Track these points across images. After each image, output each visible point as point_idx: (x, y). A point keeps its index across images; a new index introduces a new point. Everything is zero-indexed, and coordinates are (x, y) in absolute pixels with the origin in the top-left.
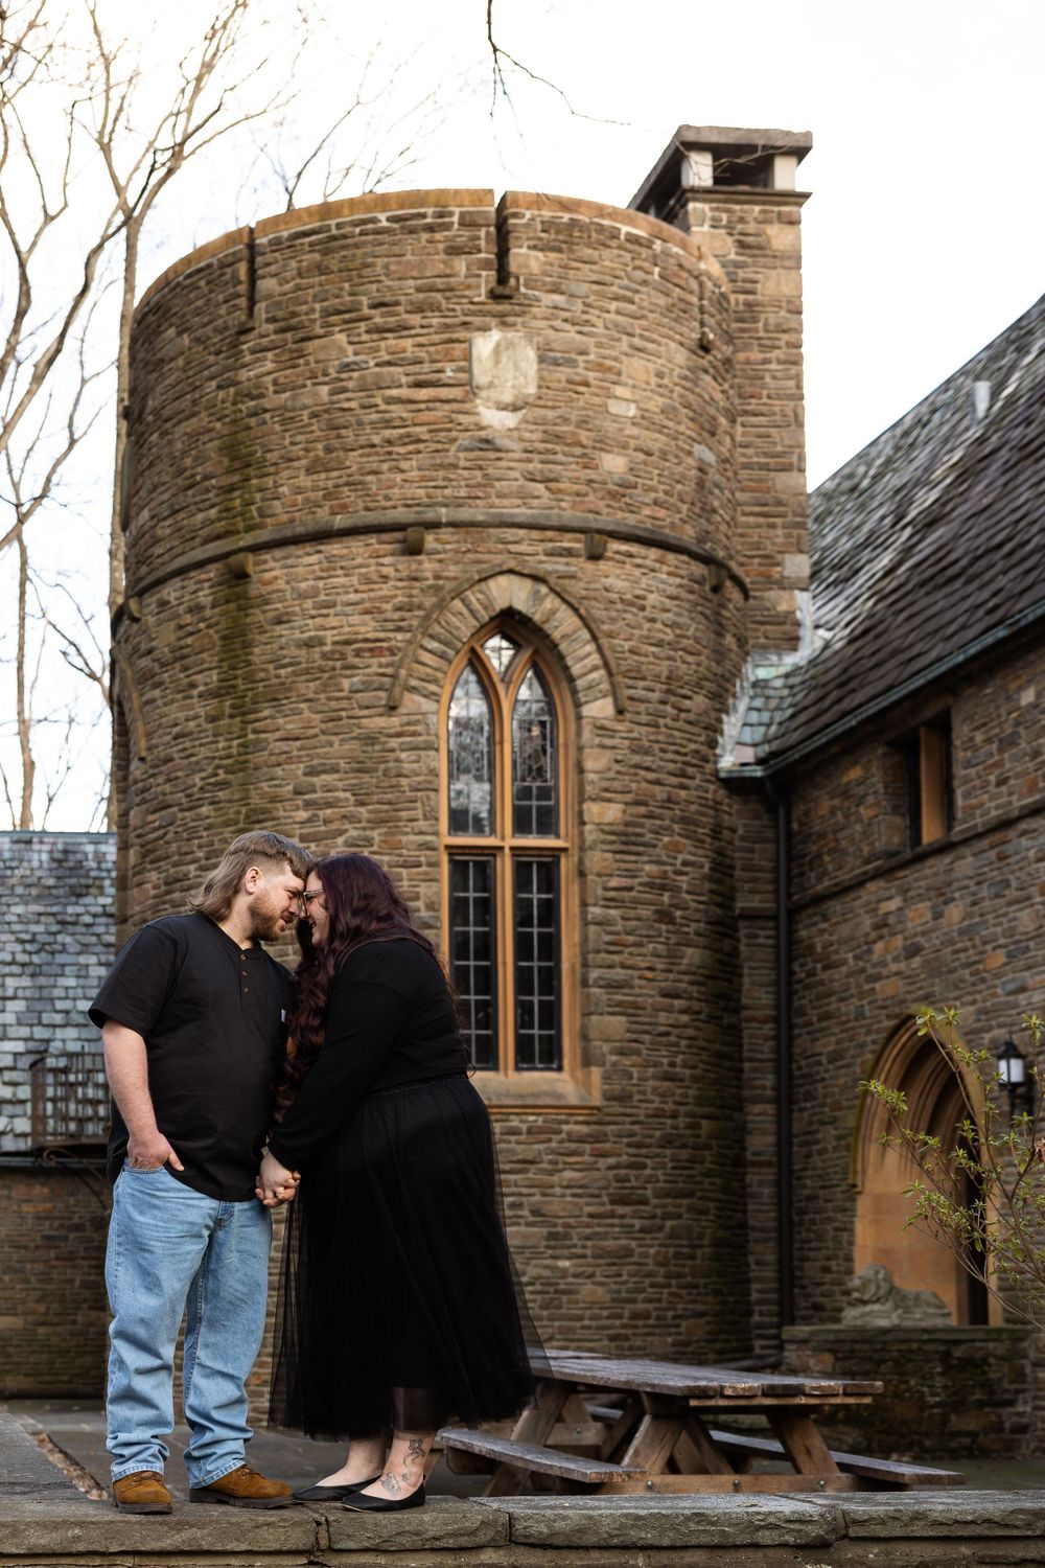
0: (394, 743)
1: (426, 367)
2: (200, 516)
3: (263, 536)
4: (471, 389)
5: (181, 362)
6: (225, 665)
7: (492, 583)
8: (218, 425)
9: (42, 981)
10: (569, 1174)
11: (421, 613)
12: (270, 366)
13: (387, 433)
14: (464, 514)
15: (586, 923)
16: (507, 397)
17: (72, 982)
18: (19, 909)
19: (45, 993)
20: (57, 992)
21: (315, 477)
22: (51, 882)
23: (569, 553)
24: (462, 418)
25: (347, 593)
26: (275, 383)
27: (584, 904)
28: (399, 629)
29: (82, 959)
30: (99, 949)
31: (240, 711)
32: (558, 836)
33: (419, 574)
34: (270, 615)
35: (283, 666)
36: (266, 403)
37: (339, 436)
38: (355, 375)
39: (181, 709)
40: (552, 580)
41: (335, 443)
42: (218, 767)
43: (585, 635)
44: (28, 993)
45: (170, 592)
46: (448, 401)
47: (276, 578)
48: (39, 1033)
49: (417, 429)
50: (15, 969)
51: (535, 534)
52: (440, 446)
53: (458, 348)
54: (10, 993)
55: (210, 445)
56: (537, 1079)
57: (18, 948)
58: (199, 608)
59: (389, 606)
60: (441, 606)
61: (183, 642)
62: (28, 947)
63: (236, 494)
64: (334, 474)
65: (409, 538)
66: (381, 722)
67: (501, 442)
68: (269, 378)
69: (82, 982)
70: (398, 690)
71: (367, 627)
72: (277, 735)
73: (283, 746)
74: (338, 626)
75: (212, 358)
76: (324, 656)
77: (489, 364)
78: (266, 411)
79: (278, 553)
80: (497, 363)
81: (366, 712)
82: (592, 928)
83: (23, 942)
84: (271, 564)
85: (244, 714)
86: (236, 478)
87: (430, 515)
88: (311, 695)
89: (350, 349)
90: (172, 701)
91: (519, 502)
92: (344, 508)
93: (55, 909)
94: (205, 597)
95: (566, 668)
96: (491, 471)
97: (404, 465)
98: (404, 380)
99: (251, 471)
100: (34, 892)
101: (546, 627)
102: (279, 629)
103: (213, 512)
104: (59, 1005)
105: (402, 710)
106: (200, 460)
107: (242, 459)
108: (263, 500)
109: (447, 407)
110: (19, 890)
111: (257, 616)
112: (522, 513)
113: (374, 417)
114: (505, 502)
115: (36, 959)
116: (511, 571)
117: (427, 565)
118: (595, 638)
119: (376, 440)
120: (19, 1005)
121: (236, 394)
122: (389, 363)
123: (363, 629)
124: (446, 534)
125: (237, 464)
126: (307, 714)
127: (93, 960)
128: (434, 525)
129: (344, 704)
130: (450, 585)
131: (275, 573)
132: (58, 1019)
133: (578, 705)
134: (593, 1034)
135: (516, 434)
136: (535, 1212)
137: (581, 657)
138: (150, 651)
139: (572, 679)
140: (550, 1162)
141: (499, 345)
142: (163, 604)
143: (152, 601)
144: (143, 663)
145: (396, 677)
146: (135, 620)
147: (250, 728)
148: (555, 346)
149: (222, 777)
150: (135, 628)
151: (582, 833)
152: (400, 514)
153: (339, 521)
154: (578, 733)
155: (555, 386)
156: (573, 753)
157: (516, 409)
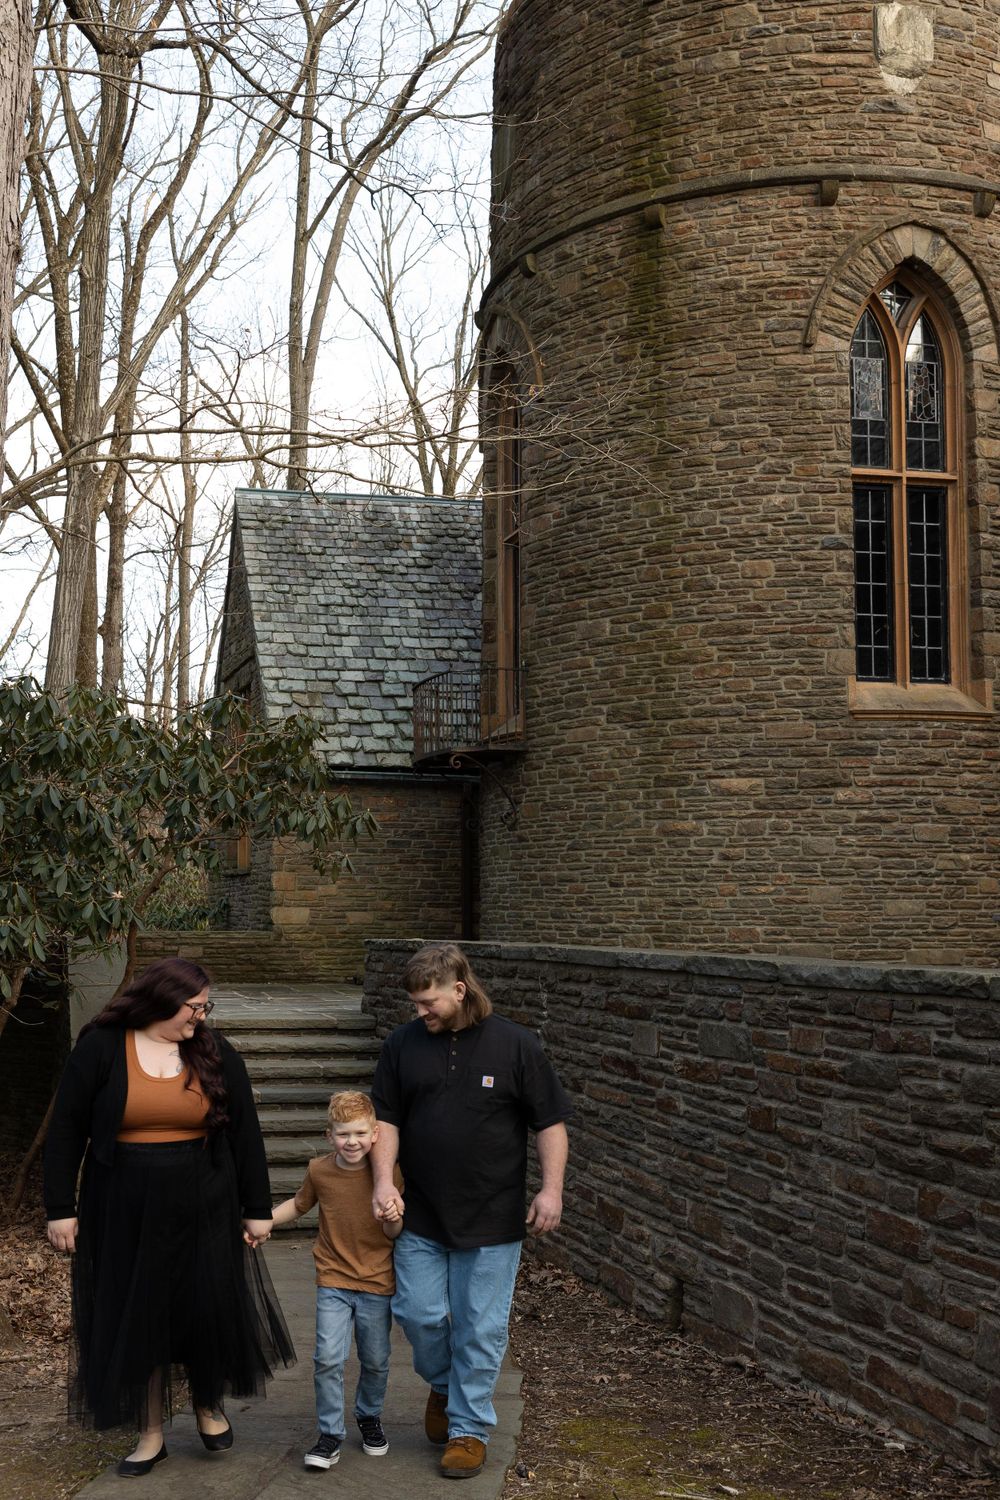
0: (809, 378)
1: (834, 34)
2: (604, 176)
3: (678, 188)
4: (877, 54)
5: (580, 36)
6: (636, 309)
7: (897, 234)
8: (624, 91)
9: (370, 621)
10: (967, 776)
11: (833, 259)
12: (680, 34)
13: (798, 94)
14: (871, 169)
15: (976, 547)
16: (907, 64)
17: (396, 622)
18: (343, 560)
20: (384, 631)
21: (727, 135)
22: (366, 537)
23: (962, 210)
24: (867, 82)
25: (762, 240)
26: (685, 49)
27: (975, 531)
28: (813, 274)
29: (402, 602)
30: (414, 594)
31: (653, 351)
32: (944, 470)
33: (830, 223)
34: (684, 262)
35: (699, 309)
36: (676, 68)
37: (751, 97)
38: (766, 40)
39: (587, 352)
40: (950, 233)
41: (748, 103)
42: (630, 403)
43: (976, 285)
44: (360, 631)
45: (572, 246)
46: (854, 66)
47: (690, 227)
48: (375, 664)
49: (826, 91)
50: (345, 610)
51: (933, 191)
52: (847, 107)
53: (864, 19)
54: (344, 630)
55: (615, 110)
56: (928, 692)
57: (346, 592)
58: (607, 258)
59: (803, 253)
60: (853, 252)
61: (588, 291)
62: (354, 591)
63: (644, 153)
64: (747, 132)
65: (822, 190)
66: (796, 359)
67: (903, 105)
68: (679, 45)
69: (405, 622)
70: (814, 329)
71: (782, 272)
72: (693, 372)
73: (700, 382)
74: (749, 272)
75: (616, 29)
76: (740, 298)
77: (893, 32)
78: (677, 75)
79: (691, 204)
80: (899, 32)
81: (782, 350)
82: (984, 553)
83: (350, 587)
84: (686, 215)
85: (656, 353)
86: (644, 138)
87: (841, 169)
88: (728, 335)
89: (761, 17)
90: (576, 345)
91: (917, 161)
92: (757, 164)
93: (373, 560)
94: (613, 248)
95: (960, 314)
96: (892, 131)
97: (813, 124)
98: (813, 45)
99: (660, 131)
100: (353, 545)
101: (943, 276)
102: (692, 275)
103: (619, 171)
104: (389, 642)
105: (815, 348)
106: (604, 123)
107: (650, 121)
108: (673, 157)
109: (853, 71)
110: (341, 543)
111: (670, 262)
112: (920, 171)
113: (785, 79)
114: (905, 161)
115: (362, 602)
116: (915, 223)
117: (838, 215)
118: (984, 288)
119: (787, 100)
120: (353, 641)
121: (644, 61)
122: (799, 30)
123: (777, 274)
124: (856, 187)
125: (644, 126)
126: (723, 352)
127: (411, 604)
128: (846, 178)
129: (760, 342)
130: (858, 235)
131: (687, 224)
133: (967, 349)
134: (986, 649)
135: (913, 98)
136: (942, 810)
137: (973, 307)
138: (548, 302)
139: (962, 325)
140: (953, 765)
141: (900, 15)
142: (564, 257)
143: (550, 256)
144: (539, 313)
145: (810, 317)
146: (529, 275)
147: (663, 365)
148: (947, 20)
149: (633, 411)
150: (527, 283)
151: (972, 469)
152: (811, 168)
153: (753, 175)
154: (969, 374)
155: (946, 56)
156: (961, 393)
157: (912, 74)
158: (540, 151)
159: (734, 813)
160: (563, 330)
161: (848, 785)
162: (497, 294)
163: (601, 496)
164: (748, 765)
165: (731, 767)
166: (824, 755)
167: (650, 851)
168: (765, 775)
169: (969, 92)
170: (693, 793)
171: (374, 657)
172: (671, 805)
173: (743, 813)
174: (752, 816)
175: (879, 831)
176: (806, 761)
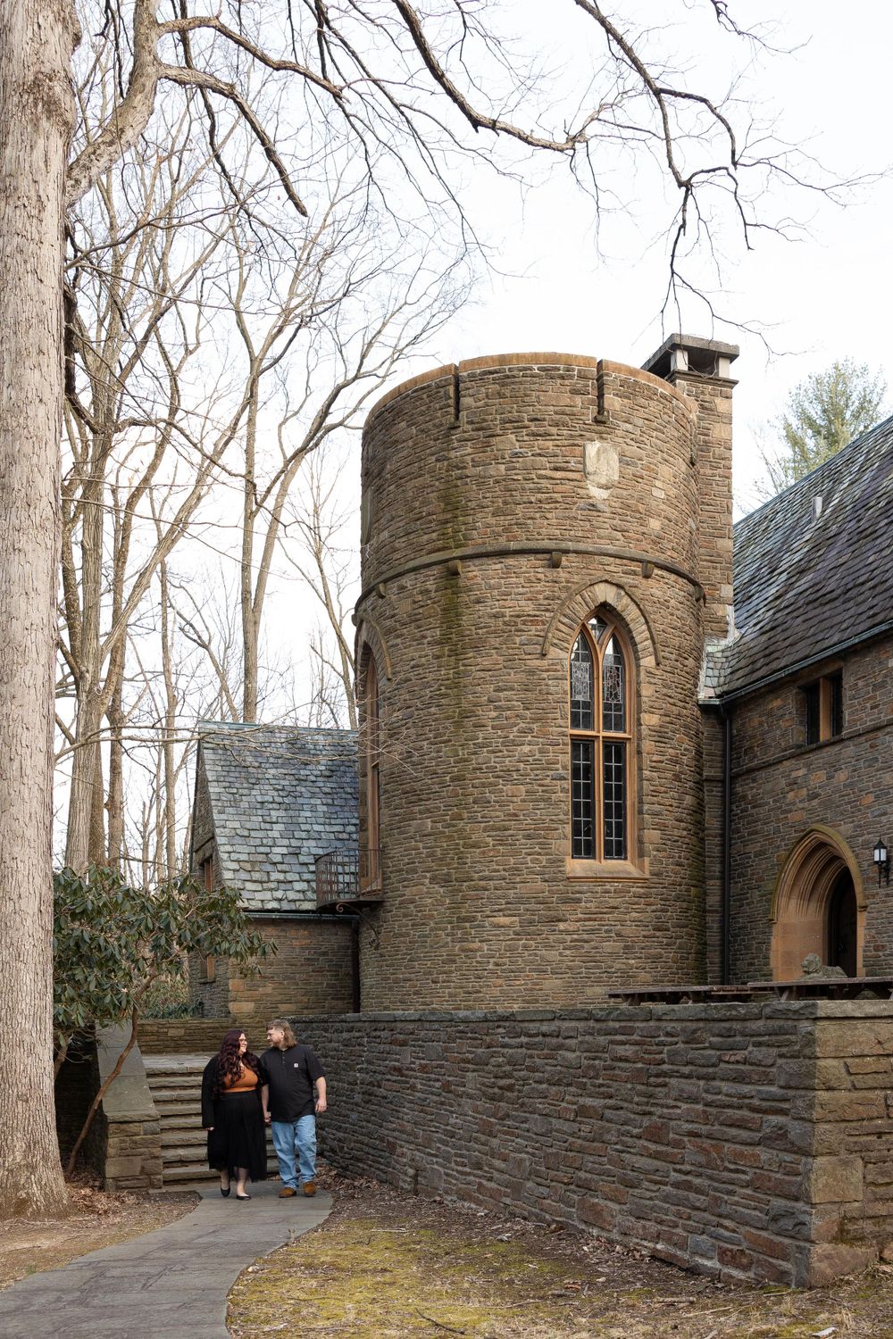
0: (545, 675)
1: (560, 459)
2: (426, 537)
3: (468, 551)
4: (585, 474)
5: (410, 443)
6: (444, 625)
7: (596, 586)
8: (437, 483)
9: (291, 813)
10: (634, 914)
11: (559, 602)
12: (470, 450)
13: (539, 496)
14: (581, 546)
15: (641, 779)
16: (603, 481)
17: (309, 814)
18: (273, 771)
19: (294, 820)
20: (301, 820)
21: (498, 518)
23: (635, 573)
24: (579, 491)
25: (518, 587)
26: (473, 460)
27: (640, 769)
28: (547, 610)
29: (312, 801)
30: (321, 795)
31: (454, 653)
32: (625, 731)
33: (558, 579)
34: (473, 598)
35: (481, 628)
36: (467, 472)
37: (512, 495)
38: (520, 460)
39: (416, 651)
40: (627, 588)
41: (509, 499)
42: (441, 685)
43: (642, 620)
44: (285, 820)
45: (407, 581)
46: (572, 480)
47: (476, 576)
48: (294, 843)
49: (555, 495)
50: (275, 806)
51: (618, 561)
52: (568, 506)
53: (578, 450)
54: (274, 820)
55: (431, 495)
56: (614, 865)
57: (275, 793)
58: (428, 591)
59: (541, 597)
60: (570, 598)
61: (416, 611)
62: (281, 793)
63: (449, 525)
64: (509, 517)
65: (553, 558)
66: (537, 663)
67: (601, 506)
68: (468, 458)
69: (314, 814)
70: (547, 644)
71: (529, 608)
72: (478, 668)
73: (482, 674)
74: (510, 607)
75: (432, 442)
76: (505, 623)
77: (595, 460)
78: (468, 477)
79: (477, 562)
80: (599, 460)
81: (529, 657)
82: (645, 782)
83: (278, 790)
84: (473, 568)
85: (457, 655)
86: (449, 516)
87: (564, 545)
88: (498, 646)
89: (517, 444)
90: (410, 646)
91: (609, 542)
92: (515, 538)
93: (293, 772)
94: (431, 585)
95: (633, 638)
96: (594, 523)
97: (548, 515)
98: (548, 465)
99: (458, 512)
100: (280, 761)
101: (623, 614)
102: (478, 607)
103: (434, 535)
104: (303, 827)
105: (549, 656)
106: (424, 503)
107: (453, 506)
108: (466, 530)
109: (571, 483)
111: (464, 598)
112: (611, 549)
113: (532, 486)
114: (602, 541)
115: (286, 800)
116: (606, 581)
117: (562, 574)
118: (647, 622)
119: (533, 499)
120: (281, 827)
121: (449, 465)
122: (540, 455)
123: (527, 609)
124: (572, 557)
125: (449, 508)
126: (495, 656)
127: (319, 802)
128: (566, 552)
129: (516, 651)
130: (574, 587)
131: (474, 573)
132: (304, 835)
133: (637, 659)
134: (646, 840)
135: (607, 502)
136: (618, 935)
137: (640, 632)
138: (393, 616)
139: (635, 645)
140: (625, 908)
141: (599, 450)
142: (402, 588)
143: (394, 586)
144: (388, 623)
145: (545, 637)
146: (382, 597)
147: (461, 663)
148: (627, 453)
149: (443, 691)
150: (380, 601)
151: (639, 731)
152: (546, 544)
153: (513, 545)
154: (638, 675)
155: (627, 476)
156: (634, 686)
157: (607, 488)
158: (388, 516)
159: (502, 938)
160: (402, 635)
161: (566, 921)
162: (363, 607)
163: (425, 743)
164: (510, 909)
165: (500, 910)
166: (552, 903)
167: (454, 961)
168: (519, 915)
169: (640, 500)
170: (479, 926)
171: (294, 838)
172: (466, 933)
173: (507, 937)
174: (512, 939)
175: (583, 947)
176: (542, 906)
